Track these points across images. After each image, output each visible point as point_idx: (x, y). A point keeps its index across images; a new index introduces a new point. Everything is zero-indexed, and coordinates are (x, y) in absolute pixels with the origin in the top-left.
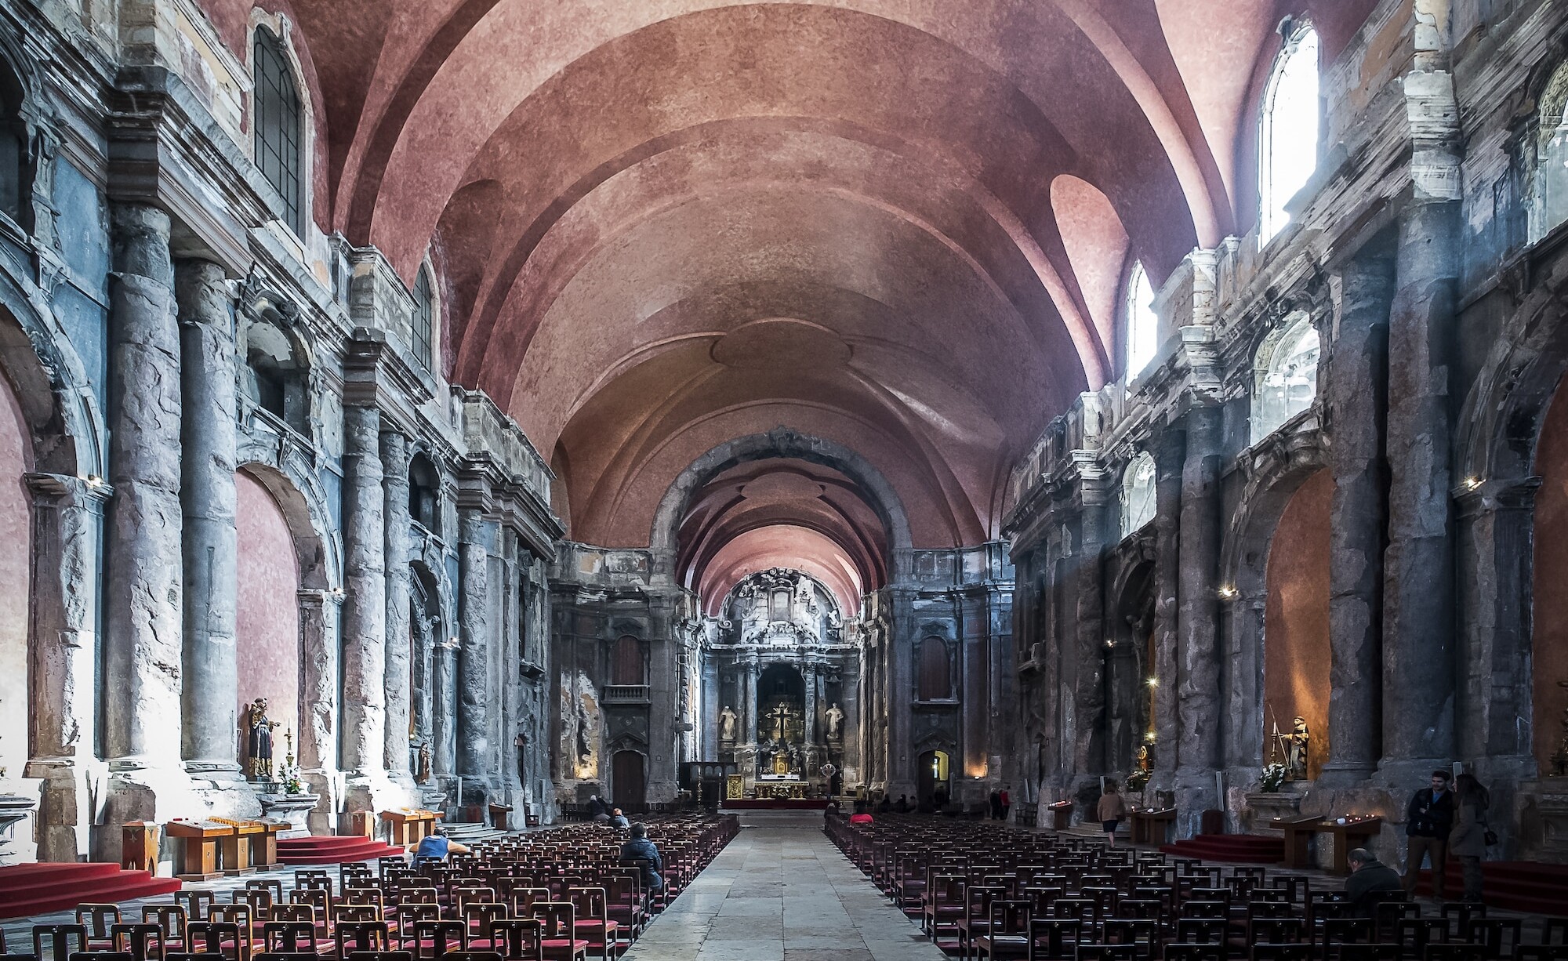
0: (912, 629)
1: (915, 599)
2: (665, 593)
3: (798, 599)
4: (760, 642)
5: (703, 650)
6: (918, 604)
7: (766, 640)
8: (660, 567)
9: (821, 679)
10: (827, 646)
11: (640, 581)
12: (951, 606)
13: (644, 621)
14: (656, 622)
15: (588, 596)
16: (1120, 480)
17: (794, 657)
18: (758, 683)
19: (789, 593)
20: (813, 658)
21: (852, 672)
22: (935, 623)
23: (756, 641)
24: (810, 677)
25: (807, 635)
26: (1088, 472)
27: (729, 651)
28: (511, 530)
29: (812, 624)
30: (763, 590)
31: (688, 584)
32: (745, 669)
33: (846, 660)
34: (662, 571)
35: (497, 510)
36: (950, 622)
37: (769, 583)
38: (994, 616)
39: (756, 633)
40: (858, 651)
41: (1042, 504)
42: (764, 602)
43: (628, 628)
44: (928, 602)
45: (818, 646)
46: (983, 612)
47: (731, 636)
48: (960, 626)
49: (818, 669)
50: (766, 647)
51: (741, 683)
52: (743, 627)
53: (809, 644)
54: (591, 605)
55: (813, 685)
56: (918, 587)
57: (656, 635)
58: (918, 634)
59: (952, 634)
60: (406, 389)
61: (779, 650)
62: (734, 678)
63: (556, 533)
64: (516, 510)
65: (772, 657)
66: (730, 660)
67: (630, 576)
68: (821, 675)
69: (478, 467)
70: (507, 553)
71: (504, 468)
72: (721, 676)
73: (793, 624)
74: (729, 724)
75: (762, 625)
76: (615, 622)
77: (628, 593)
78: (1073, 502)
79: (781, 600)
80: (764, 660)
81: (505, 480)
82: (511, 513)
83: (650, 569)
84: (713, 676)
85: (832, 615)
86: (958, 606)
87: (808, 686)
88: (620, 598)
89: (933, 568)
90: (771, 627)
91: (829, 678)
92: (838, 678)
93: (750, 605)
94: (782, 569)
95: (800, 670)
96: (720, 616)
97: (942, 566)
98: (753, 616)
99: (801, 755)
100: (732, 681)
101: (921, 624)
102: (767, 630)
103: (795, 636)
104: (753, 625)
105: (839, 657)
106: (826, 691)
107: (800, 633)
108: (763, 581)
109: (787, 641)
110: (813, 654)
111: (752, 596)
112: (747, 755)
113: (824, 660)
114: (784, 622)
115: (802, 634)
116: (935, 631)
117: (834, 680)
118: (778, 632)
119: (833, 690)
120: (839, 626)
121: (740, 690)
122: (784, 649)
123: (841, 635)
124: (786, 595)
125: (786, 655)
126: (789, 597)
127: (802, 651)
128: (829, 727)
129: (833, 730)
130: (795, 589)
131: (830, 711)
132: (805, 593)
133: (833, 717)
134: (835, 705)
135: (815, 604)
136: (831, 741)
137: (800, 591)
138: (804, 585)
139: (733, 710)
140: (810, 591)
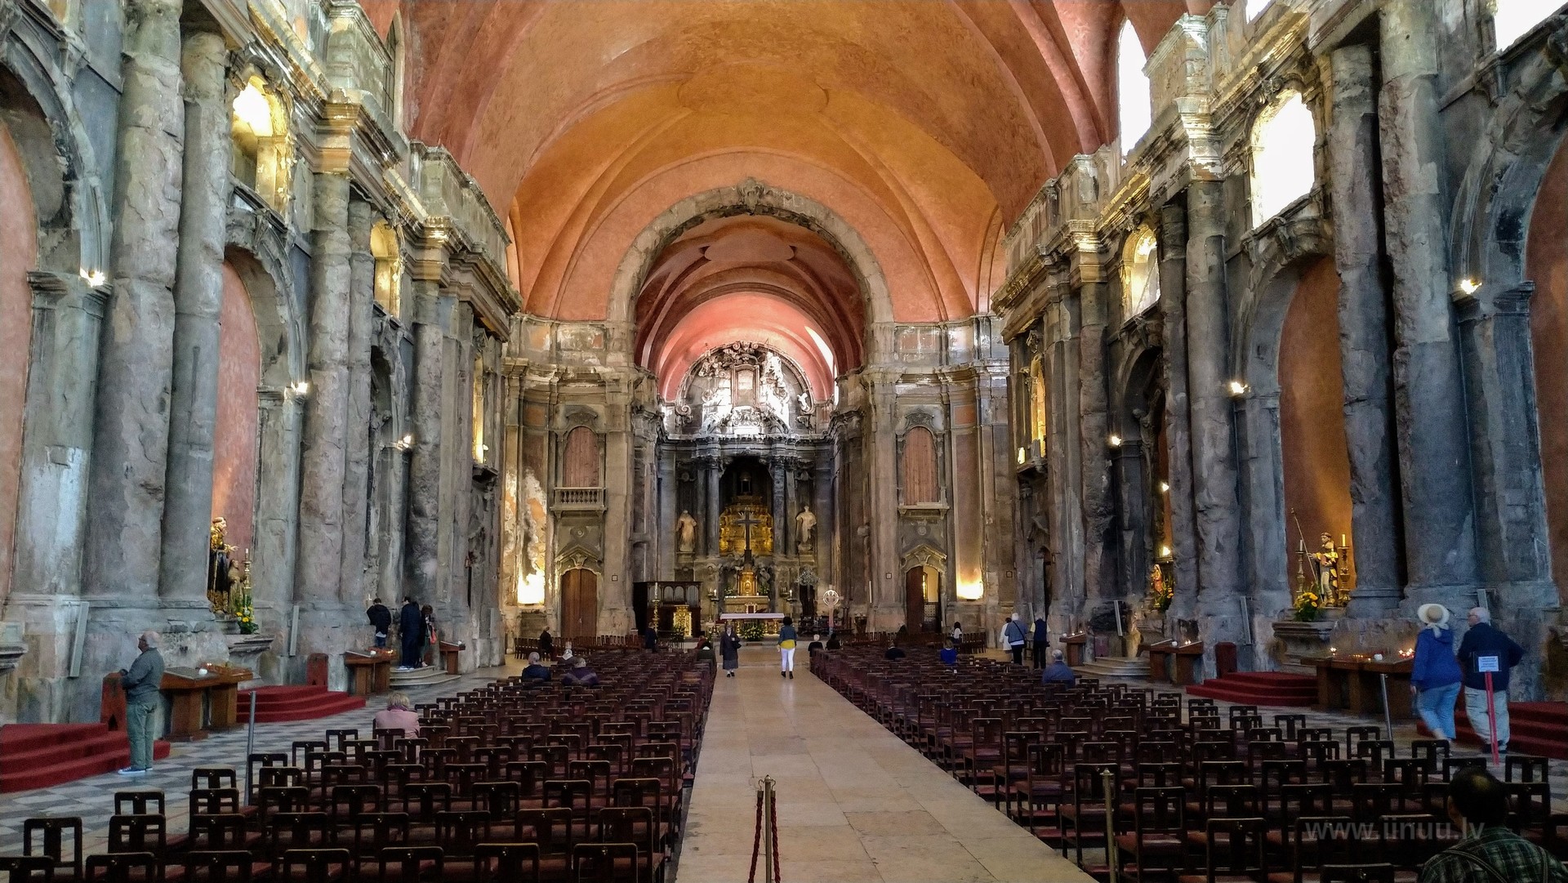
0: (894, 417)
1: (897, 383)
2: (622, 376)
3: (764, 379)
4: (723, 430)
5: (660, 442)
6: (902, 388)
7: (729, 429)
8: (617, 345)
9: (790, 477)
10: (796, 436)
11: (595, 361)
12: (937, 391)
13: (599, 408)
14: (612, 409)
15: (536, 378)
16: (1118, 255)
17: (759, 449)
18: (722, 481)
19: (755, 372)
20: (783, 451)
21: (825, 468)
22: (920, 411)
23: (718, 430)
24: (778, 474)
25: (776, 423)
26: (1086, 244)
27: (687, 443)
28: (466, 306)
29: (782, 411)
30: (726, 369)
31: (645, 362)
32: (706, 464)
33: (818, 453)
34: (620, 350)
35: (453, 283)
36: (936, 409)
37: (732, 360)
38: (985, 403)
39: (718, 421)
40: (829, 442)
41: (1037, 278)
42: (726, 384)
43: (583, 417)
44: (912, 386)
45: (788, 437)
46: (973, 398)
47: (690, 424)
48: (947, 415)
49: (788, 464)
50: (730, 437)
51: (701, 481)
52: (704, 413)
53: (778, 433)
54: (539, 390)
55: (782, 485)
56: (900, 370)
57: (614, 425)
58: (902, 424)
59: (939, 424)
60: (377, 153)
61: (744, 440)
62: (693, 475)
63: (511, 307)
64: (474, 284)
65: (735, 449)
66: (689, 454)
67: (584, 354)
68: (790, 471)
69: (437, 235)
70: (463, 332)
71: (465, 235)
72: (679, 472)
73: (759, 410)
74: (688, 533)
75: (723, 412)
76: (567, 410)
77: (584, 376)
78: (1071, 277)
79: (746, 380)
80: (727, 454)
81: (465, 248)
82: (468, 287)
83: (606, 345)
84: (670, 473)
86: (944, 390)
87: (777, 485)
88: (573, 381)
89: (916, 346)
90: (735, 414)
91: (799, 474)
92: (810, 475)
93: (712, 386)
94: (746, 343)
95: (767, 465)
96: (679, 400)
97: (926, 343)
98: (715, 400)
99: (769, 571)
100: (691, 477)
101: (904, 411)
102: (730, 416)
103: (762, 424)
104: (715, 410)
105: (811, 448)
106: (797, 490)
107: (767, 420)
108: (726, 358)
109: (752, 430)
110: (782, 446)
111: (713, 376)
112: (708, 572)
113: (794, 453)
114: (748, 408)
115: (769, 421)
116: (921, 420)
117: (805, 476)
118: (743, 419)
119: (804, 489)
120: (811, 411)
121: (701, 490)
122: (750, 439)
123: (812, 423)
124: (752, 374)
125: (752, 446)
126: (755, 377)
127: (769, 441)
128: (801, 535)
129: (805, 539)
130: (761, 367)
131: (802, 516)
132: (772, 372)
133: (805, 523)
134: (807, 508)
135: (784, 385)
136: (803, 553)
137: (766, 370)
138: (772, 362)
139: (692, 514)
140: (777, 368)
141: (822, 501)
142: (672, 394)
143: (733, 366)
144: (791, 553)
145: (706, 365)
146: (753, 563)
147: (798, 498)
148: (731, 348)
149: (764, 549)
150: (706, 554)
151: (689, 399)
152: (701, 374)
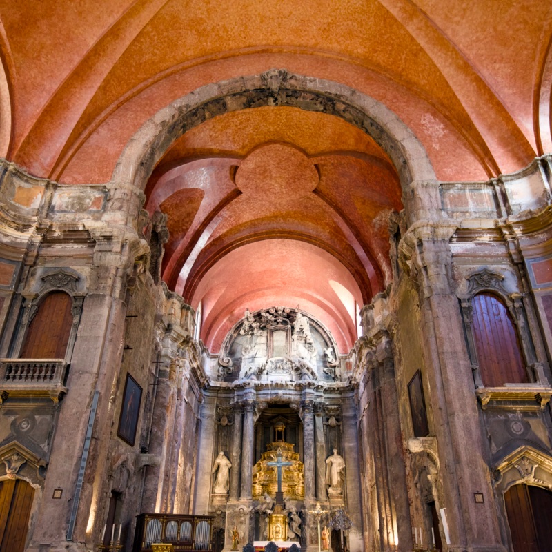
0: (453, 278)
1: (450, 241)
2: (117, 233)
3: (295, 336)
4: (258, 377)
6: (457, 247)
7: (264, 377)
9: (319, 421)
10: (325, 384)
12: (503, 248)
17: (291, 395)
19: (287, 331)
20: (312, 396)
21: (352, 412)
22: (485, 271)
23: (253, 377)
24: (308, 417)
25: (305, 370)
27: (227, 390)
30: (263, 329)
32: (242, 408)
33: (343, 399)
36: (505, 270)
37: (268, 321)
39: (254, 369)
40: (358, 384)
42: (263, 340)
43: (61, 280)
44: (470, 244)
45: (316, 384)
47: (230, 374)
49: (316, 408)
50: (264, 383)
51: (237, 425)
52: (243, 364)
53: (307, 380)
55: (311, 427)
56: (456, 222)
58: (463, 289)
59: (512, 286)
61: (277, 386)
62: (231, 420)
65: (268, 396)
68: (319, 416)
72: (219, 418)
73: (291, 362)
74: (223, 474)
75: (260, 362)
79: (280, 337)
80: (262, 398)
83: (104, 205)
84: (210, 416)
85: (329, 352)
86: (512, 247)
87: (307, 427)
89: (467, 203)
90: (269, 363)
91: (328, 420)
92: (337, 420)
93: (251, 343)
94: (280, 308)
95: (298, 409)
96: (222, 353)
97: (479, 201)
98: (252, 353)
99: (300, 514)
100: (229, 421)
101: (465, 273)
102: (265, 366)
103: (293, 372)
104: (253, 361)
105: (338, 396)
106: (325, 435)
107: (297, 369)
108: (263, 320)
109: (285, 377)
110: (311, 391)
111: (252, 334)
112: (239, 515)
113: (323, 399)
114: (281, 358)
115: (299, 371)
116: (488, 282)
117: (333, 421)
118: (276, 368)
119: (333, 433)
120: (335, 363)
121: (237, 433)
122: (282, 385)
123: (338, 373)
124: (284, 333)
125: (284, 391)
126: (287, 335)
127: (300, 387)
128: (330, 478)
129: (335, 483)
130: (293, 328)
131: (331, 459)
132: (301, 331)
133: (334, 466)
134: (335, 451)
135: (311, 341)
136: (333, 497)
137: (297, 329)
138: (301, 322)
139: (227, 455)
140: (306, 328)
141: (349, 444)
142: (216, 348)
143: (269, 326)
144: (322, 496)
145: (246, 324)
146: (284, 507)
147: (327, 441)
148: (268, 312)
149: (295, 494)
150: (239, 496)
151: (231, 353)
152: (242, 332)
